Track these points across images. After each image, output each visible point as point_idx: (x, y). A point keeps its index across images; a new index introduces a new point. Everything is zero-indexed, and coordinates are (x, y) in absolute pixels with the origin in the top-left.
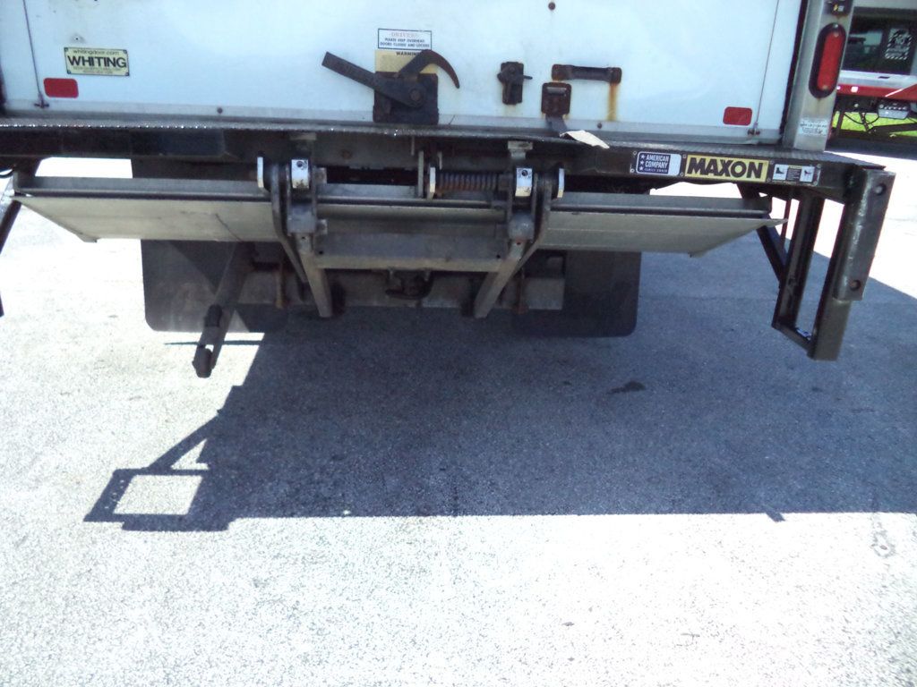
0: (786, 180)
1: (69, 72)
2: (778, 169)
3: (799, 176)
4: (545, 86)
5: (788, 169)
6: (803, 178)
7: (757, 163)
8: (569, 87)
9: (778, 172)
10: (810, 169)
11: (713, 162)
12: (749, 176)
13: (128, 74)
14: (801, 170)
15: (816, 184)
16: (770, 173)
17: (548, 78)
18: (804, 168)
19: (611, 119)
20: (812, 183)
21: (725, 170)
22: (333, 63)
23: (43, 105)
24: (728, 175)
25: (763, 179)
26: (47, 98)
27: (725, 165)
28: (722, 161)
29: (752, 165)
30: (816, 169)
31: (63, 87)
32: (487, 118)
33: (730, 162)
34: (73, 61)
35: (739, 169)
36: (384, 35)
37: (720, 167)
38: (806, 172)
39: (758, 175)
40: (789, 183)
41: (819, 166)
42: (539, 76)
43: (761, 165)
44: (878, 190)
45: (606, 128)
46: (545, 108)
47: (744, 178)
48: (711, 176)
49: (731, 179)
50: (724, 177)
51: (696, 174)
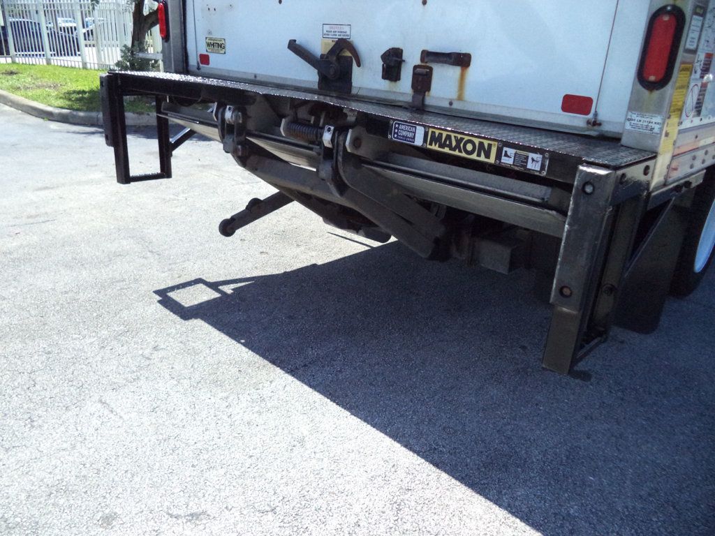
0: (513, 165)
1: (207, 51)
2: (506, 152)
3: (527, 162)
4: (415, 67)
5: (515, 154)
6: (530, 165)
7: (486, 143)
8: (431, 69)
9: (506, 155)
10: (538, 157)
11: (448, 137)
12: (479, 155)
13: (225, 53)
14: (528, 157)
15: (544, 174)
16: (498, 156)
17: (418, 62)
18: (531, 155)
19: (460, 98)
20: (540, 172)
21: (458, 147)
23: (199, 68)
24: (460, 151)
25: (492, 160)
26: (201, 65)
27: (459, 141)
28: (455, 137)
29: (481, 144)
30: (544, 158)
31: (205, 59)
32: (377, 91)
33: (462, 139)
34: (208, 45)
35: (469, 147)
36: (327, 28)
37: (454, 143)
38: (533, 160)
39: (488, 156)
40: (516, 168)
41: (547, 155)
42: (412, 59)
43: (490, 146)
44: (589, 189)
45: (456, 106)
46: (414, 86)
47: (474, 156)
48: (446, 150)
49: (463, 155)
50: (456, 153)
51: (435, 147)
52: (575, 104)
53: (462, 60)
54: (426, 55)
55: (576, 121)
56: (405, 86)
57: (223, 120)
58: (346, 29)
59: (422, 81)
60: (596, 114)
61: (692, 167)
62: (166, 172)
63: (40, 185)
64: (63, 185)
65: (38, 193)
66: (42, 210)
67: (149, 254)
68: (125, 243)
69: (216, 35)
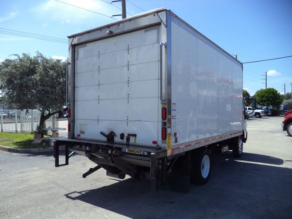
0: (142, 154)
4: (127, 137)
5: (142, 152)
6: (145, 154)
7: (138, 151)
8: (130, 137)
10: (146, 152)
11: (132, 150)
13: (84, 134)
15: (147, 155)
16: (140, 153)
17: (127, 136)
18: (145, 152)
19: (135, 142)
21: (133, 152)
22: (101, 133)
23: (77, 137)
25: (139, 154)
27: (134, 151)
31: (79, 135)
32: (119, 142)
34: (80, 132)
35: (135, 152)
36: (108, 129)
39: (138, 153)
42: (126, 135)
44: (153, 157)
45: (135, 144)
46: (127, 140)
47: (136, 153)
48: (132, 152)
49: (135, 153)
50: (133, 153)
51: (130, 152)
52: (154, 142)
53: (135, 135)
54: (128, 134)
55: (155, 145)
56: (125, 140)
57: (86, 149)
58: (113, 129)
59: (128, 139)
60: (158, 144)
61: (179, 152)
62: (67, 163)
65: (20, 174)
68: (52, 185)
69: (83, 130)
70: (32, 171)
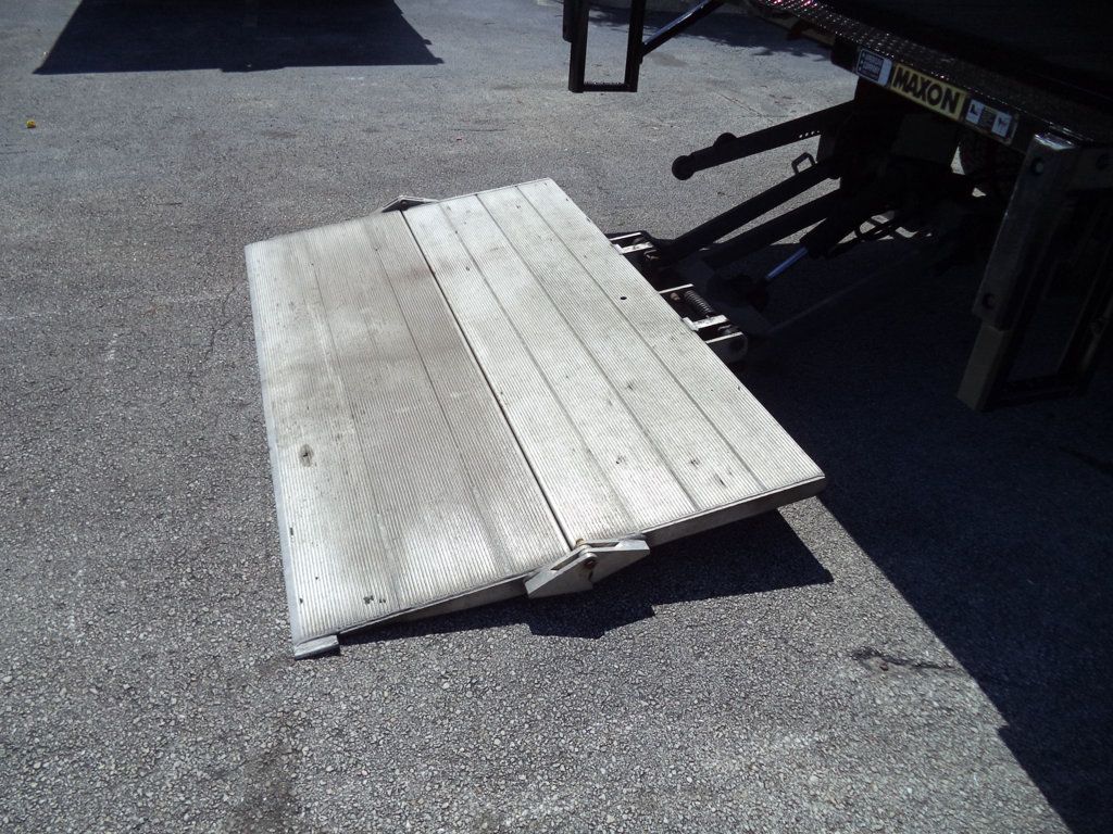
0: (978, 125)
2: (973, 106)
3: (992, 124)
5: (984, 110)
6: (995, 129)
7: (954, 91)
9: (973, 111)
10: (1005, 117)
11: (915, 78)
12: (943, 107)
14: (994, 117)
15: (1009, 142)
16: (964, 111)
18: (999, 115)
20: (1004, 139)
21: (922, 92)
24: (924, 99)
25: (956, 116)
27: (925, 85)
28: (922, 79)
29: (949, 91)
30: (1012, 121)
33: (929, 82)
37: (919, 88)
38: (1000, 121)
39: (952, 110)
40: (980, 130)
41: (1017, 117)
43: (958, 95)
44: (1039, 167)
47: (937, 108)
48: (909, 95)
49: (926, 104)
50: (919, 100)
51: (899, 90)
62: (630, 84)
63: (501, 82)
64: (527, 85)
65: (496, 92)
66: (493, 116)
67: (596, 191)
68: (573, 171)
70: (547, 86)
